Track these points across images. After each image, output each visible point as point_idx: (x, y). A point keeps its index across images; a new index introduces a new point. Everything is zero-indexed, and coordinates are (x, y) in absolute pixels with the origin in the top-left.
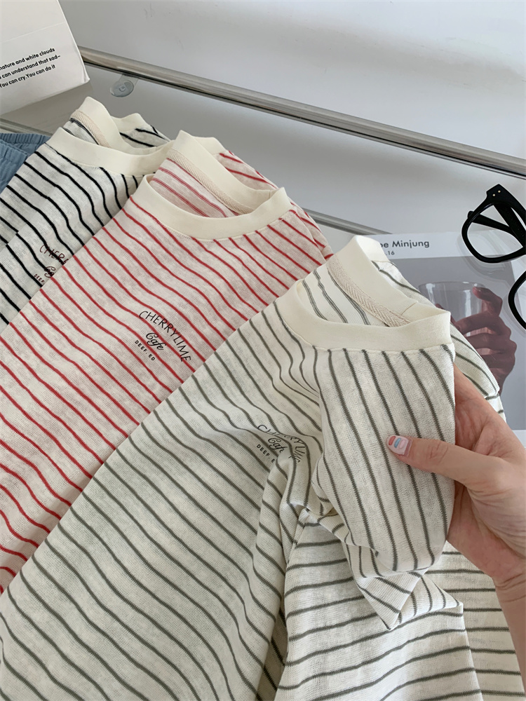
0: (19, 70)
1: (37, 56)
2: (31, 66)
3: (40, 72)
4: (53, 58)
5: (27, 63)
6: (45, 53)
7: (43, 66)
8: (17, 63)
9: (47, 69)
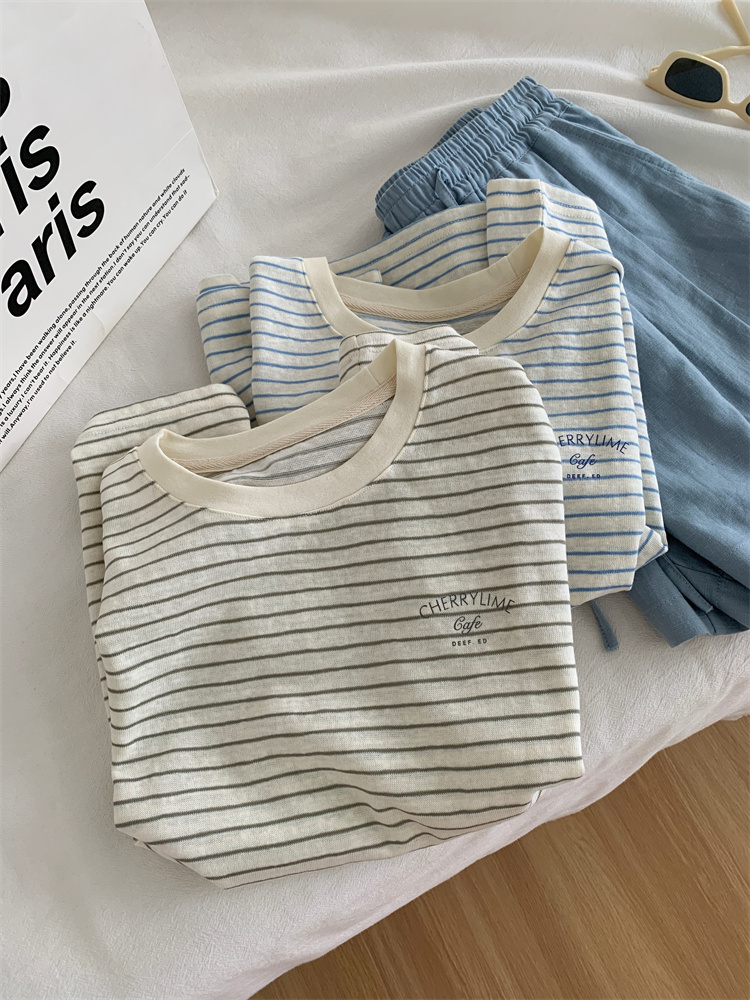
0: (157, 213)
1: (170, 186)
2: (166, 203)
3: (175, 205)
4: (184, 182)
5: (163, 200)
6: (175, 179)
7: (175, 198)
8: (154, 205)
9: (180, 199)
